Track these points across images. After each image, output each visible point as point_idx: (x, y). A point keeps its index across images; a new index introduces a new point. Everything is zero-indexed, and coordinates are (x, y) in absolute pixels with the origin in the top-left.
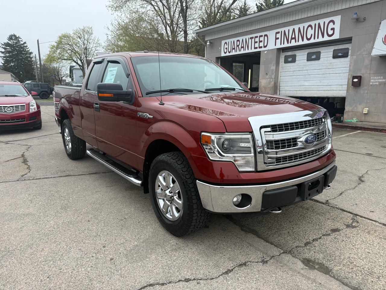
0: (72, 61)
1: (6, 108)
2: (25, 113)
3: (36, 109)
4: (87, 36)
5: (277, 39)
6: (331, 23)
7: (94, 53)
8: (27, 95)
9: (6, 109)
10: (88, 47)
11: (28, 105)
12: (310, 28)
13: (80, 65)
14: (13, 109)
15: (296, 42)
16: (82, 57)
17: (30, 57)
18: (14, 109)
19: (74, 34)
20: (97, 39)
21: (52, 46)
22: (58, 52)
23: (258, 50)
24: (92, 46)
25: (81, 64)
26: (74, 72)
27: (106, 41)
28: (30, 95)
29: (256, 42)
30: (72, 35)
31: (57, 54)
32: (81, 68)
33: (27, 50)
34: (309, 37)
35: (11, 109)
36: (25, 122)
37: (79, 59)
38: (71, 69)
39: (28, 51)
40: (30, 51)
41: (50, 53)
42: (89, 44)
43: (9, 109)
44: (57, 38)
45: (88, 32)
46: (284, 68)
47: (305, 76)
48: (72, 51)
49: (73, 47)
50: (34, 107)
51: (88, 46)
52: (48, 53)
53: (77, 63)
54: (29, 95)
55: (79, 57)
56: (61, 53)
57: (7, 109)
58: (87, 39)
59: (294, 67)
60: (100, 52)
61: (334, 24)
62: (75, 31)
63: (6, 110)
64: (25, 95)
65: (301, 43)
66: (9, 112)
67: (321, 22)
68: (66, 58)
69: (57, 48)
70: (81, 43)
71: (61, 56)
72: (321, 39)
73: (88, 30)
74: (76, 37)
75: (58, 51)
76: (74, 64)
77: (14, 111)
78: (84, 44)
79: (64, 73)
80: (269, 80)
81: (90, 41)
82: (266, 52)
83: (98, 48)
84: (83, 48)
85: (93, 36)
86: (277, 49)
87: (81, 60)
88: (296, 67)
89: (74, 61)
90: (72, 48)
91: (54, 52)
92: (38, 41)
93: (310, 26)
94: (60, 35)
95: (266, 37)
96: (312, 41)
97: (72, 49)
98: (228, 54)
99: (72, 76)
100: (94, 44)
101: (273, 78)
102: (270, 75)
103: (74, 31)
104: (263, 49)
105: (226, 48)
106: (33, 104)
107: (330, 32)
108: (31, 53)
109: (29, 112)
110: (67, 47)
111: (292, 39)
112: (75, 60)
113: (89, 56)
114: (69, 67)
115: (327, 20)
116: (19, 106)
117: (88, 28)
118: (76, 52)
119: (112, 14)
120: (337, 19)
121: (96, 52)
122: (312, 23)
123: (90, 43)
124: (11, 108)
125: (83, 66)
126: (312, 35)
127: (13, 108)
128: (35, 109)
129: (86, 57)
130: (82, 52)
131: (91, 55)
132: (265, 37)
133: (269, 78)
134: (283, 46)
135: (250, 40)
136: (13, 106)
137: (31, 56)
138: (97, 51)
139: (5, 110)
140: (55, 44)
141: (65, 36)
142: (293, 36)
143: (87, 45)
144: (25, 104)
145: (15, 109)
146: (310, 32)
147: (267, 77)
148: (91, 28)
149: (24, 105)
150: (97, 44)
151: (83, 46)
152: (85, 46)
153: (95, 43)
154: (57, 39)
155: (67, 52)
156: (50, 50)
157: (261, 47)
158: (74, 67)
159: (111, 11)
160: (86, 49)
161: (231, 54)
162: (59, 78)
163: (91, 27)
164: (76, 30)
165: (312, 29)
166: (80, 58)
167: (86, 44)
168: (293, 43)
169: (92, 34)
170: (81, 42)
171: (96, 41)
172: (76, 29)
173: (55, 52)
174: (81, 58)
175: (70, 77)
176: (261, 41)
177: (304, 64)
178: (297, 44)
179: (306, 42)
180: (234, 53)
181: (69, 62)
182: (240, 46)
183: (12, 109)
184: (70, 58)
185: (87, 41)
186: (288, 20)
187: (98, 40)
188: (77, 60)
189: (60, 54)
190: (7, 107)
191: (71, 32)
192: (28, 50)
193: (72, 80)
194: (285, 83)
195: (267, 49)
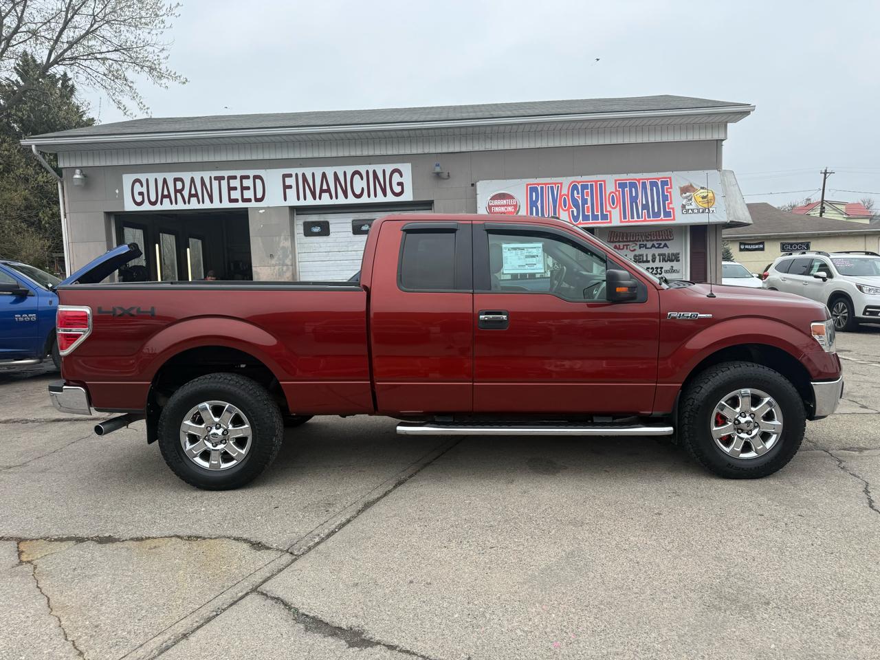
5: (286, 187)
6: (396, 175)
12: (357, 177)
15: (331, 198)
23: (240, 205)
29: (230, 189)
34: (358, 192)
46: (306, 245)
47: (353, 263)
59: (329, 245)
61: (401, 176)
65: (341, 200)
67: (379, 169)
72: (380, 198)
80: (277, 268)
82: (264, 211)
86: (289, 207)
88: (332, 244)
93: (357, 172)
95: (258, 182)
96: (364, 200)
98: (146, 207)
101: (287, 265)
102: (279, 259)
104: (253, 204)
105: (141, 194)
107: (397, 189)
111: (322, 191)
115: (389, 168)
120: (406, 168)
122: (363, 169)
126: (363, 189)
132: (257, 180)
133: (279, 264)
134: (302, 203)
135: (215, 184)
142: (325, 187)
146: (359, 184)
147: (273, 262)
157: (249, 200)
161: (158, 207)
165: (362, 179)
168: (326, 200)
176: (248, 188)
177: (349, 239)
178: (334, 202)
179: (351, 200)
180: (166, 206)
182: (186, 193)
186: (310, 155)
194: (310, 274)
195: (266, 206)
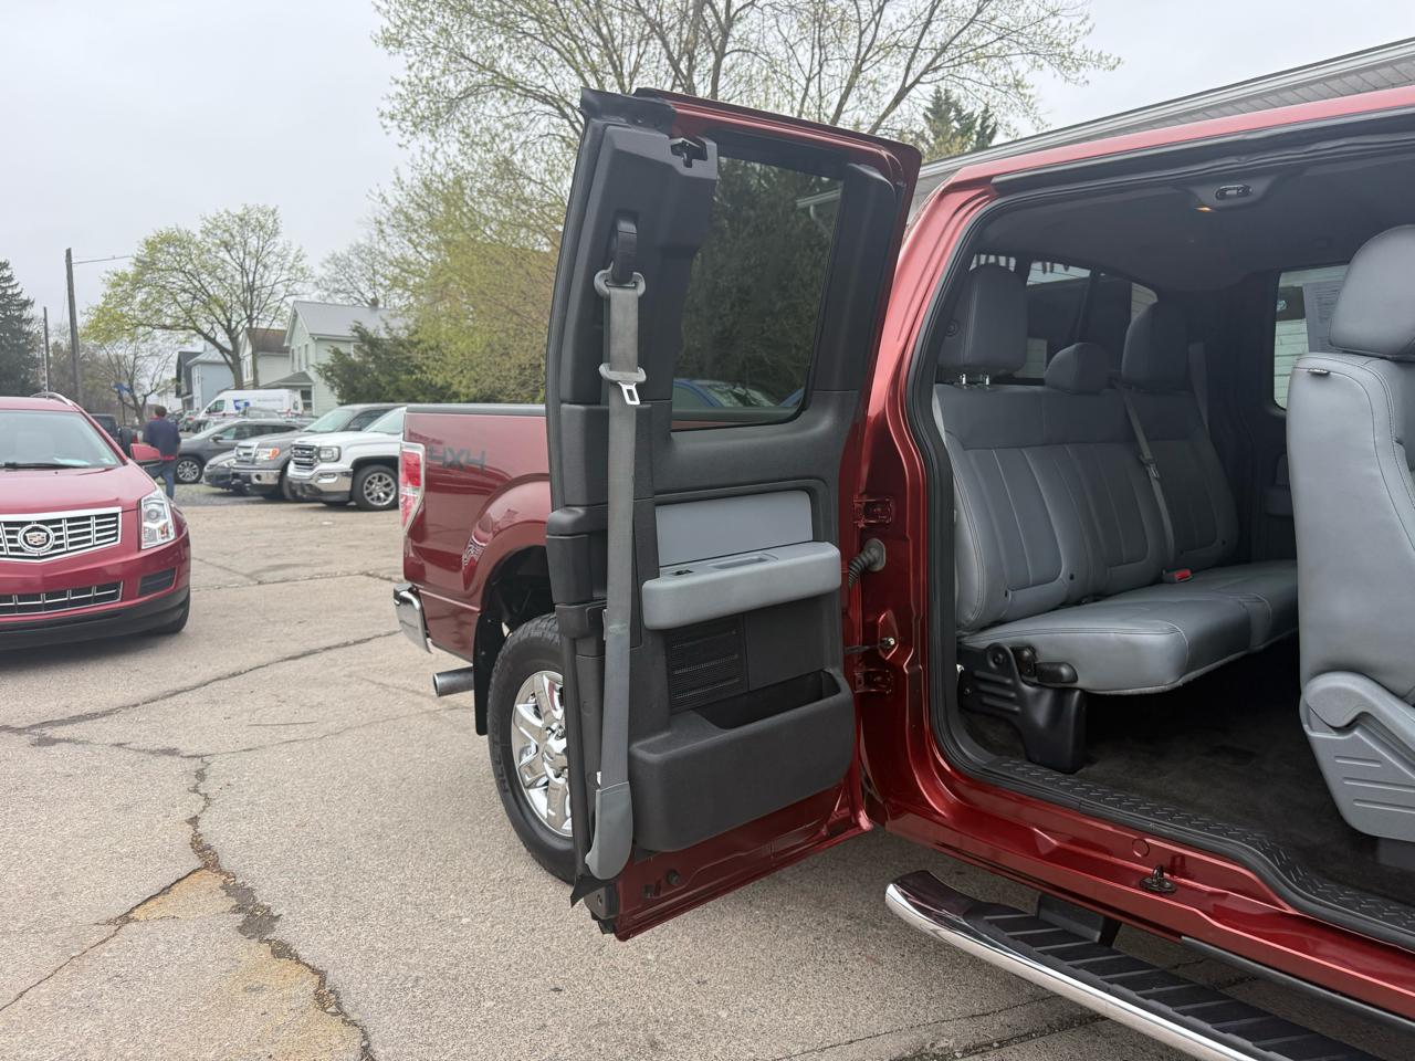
0: (194, 332)
1: (22, 531)
2: (118, 556)
3: (172, 531)
4: (256, 242)
7: (283, 305)
8: (114, 463)
9: (19, 537)
10: (258, 283)
11: (134, 510)
13: (222, 350)
14: (58, 538)
16: (235, 318)
17: (19, 319)
18: (61, 538)
19: (206, 232)
20: (293, 252)
21: (116, 275)
22: (138, 299)
24: (273, 278)
25: (229, 346)
26: (196, 373)
27: (328, 262)
28: (129, 461)
30: (199, 237)
31: (133, 309)
32: (229, 358)
33: (10, 292)
35: (48, 536)
36: (117, 604)
37: (223, 325)
38: (185, 364)
39: (13, 295)
40: (24, 297)
41: (106, 303)
42: (261, 270)
43: (36, 537)
44: (137, 246)
45: (256, 225)
48: (195, 298)
49: (199, 281)
50: (162, 522)
51: (257, 276)
52: (100, 301)
53: (213, 341)
54: (125, 463)
55: (222, 317)
56: (149, 301)
57: (25, 538)
58: (257, 251)
60: (306, 298)
62: (210, 223)
63: (21, 543)
64: (106, 461)
66: (39, 552)
68: (168, 322)
69: (137, 283)
70: (232, 267)
71: (149, 313)
73: (261, 219)
74: (214, 244)
75: (140, 296)
76: (199, 345)
77: (62, 546)
78: (244, 272)
79: (157, 379)
81: (269, 260)
83: (297, 287)
84: (237, 286)
85: (279, 240)
87: (229, 331)
89: (200, 332)
90: (196, 283)
91: (123, 301)
92: (69, 252)
94: (151, 235)
97: (195, 287)
99: (184, 391)
100: (284, 272)
103: (208, 221)
106: (155, 507)
108: (26, 304)
109: (139, 549)
110: (178, 280)
112: (206, 328)
113: (260, 317)
114: (175, 358)
116: (88, 518)
117: (259, 210)
118: (210, 302)
119: (400, 146)
121: (290, 300)
123: (265, 267)
124: (48, 529)
125: (235, 354)
127: (60, 529)
128: (164, 531)
129: (250, 318)
130: (235, 300)
131: (267, 310)
136: (59, 521)
137: (26, 314)
138: (294, 298)
139: (15, 541)
140: (130, 270)
141: (168, 240)
143: (255, 273)
144: (117, 509)
145: (71, 536)
148: (274, 212)
149: (116, 515)
150: (294, 271)
151: (238, 278)
152: (245, 279)
153: (287, 266)
154: (136, 249)
155: (176, 300)
156: (108, 292)
158: (199, 358)
159: (396, 133)
160: (251, 288)
162: (135, 399)
163: (272, 209)
164: (215, 219)
166: (225, 323)
167: (253, 269)
169: (275, 233)
170: (234, 263)
171: (291, 258)
172: (215, 215)
173: (126, 299)
174: (229, 321)
175: (178, 394)
181: (181, 335)
183: (53, 535)
184: (188, 324)
185: (255, 260)
187: (298, 258)
188: (212, 328)
189: (145, 305)
190: (29, 523)
191: (195, 228)
192: (16, 291)
193: (189, 404)
